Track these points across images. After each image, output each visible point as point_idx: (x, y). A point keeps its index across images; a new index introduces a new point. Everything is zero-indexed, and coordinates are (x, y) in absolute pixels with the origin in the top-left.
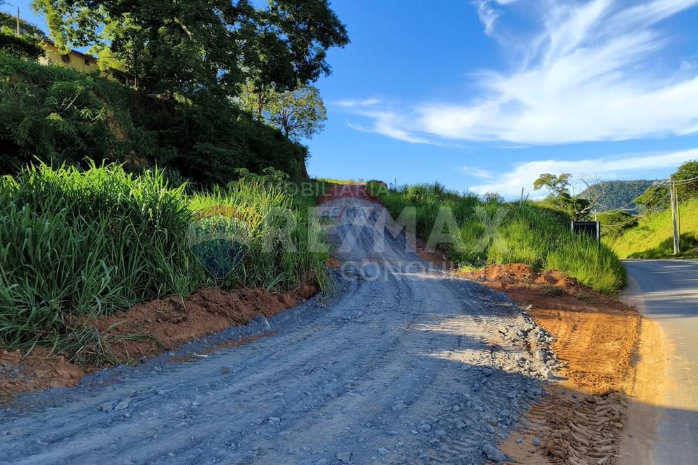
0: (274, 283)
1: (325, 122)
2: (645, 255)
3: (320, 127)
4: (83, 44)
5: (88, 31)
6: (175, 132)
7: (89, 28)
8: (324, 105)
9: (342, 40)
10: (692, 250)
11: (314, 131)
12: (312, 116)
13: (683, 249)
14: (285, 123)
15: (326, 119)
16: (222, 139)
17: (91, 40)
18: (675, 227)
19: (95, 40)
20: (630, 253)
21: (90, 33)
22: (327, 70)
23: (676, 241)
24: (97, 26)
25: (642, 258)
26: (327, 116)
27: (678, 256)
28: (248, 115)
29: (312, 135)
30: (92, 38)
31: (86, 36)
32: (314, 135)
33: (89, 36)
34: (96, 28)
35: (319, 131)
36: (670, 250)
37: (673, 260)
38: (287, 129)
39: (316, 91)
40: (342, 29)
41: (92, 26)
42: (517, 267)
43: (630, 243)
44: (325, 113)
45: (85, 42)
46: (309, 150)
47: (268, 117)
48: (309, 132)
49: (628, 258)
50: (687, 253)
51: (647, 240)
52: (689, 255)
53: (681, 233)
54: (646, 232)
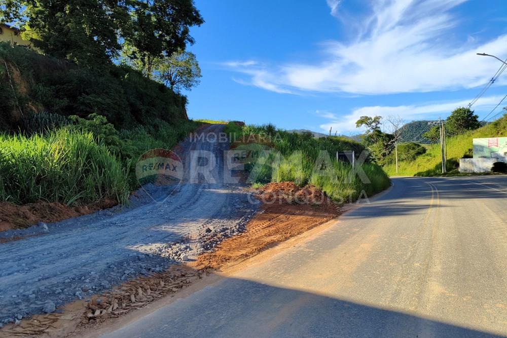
0: (75, 198)
1: (201, 79)
2: (425, 174)
3: (196, 82)
4: (9, 20)
5: (13, 11)
6: (69, 87)
7: (14, 9)
8: (199, 66)
9: (198, 20)
10: (454, 170)
11: (192, 85)
12: (189, 74)
13: (448, 169)
14: (170, 79)
15: (201, 76)
16: (105, 91)
17: (16, 18)
18: (443, 154)
19: (19, 18)
20: (416, 173)
21: (15, 13)
22: (192, 41)
23: (444, 164)
24: (21, 8)
25: (422, 176)
26: (201, 74)
27: (444, 174)
28: (139, 73)
29: (191, 88)
30: (16, 16)
31: (11, 14)
32: (192, 88)
33: (14, 15)
34: (20, 8)
35: (196, 85)
36: (440, 170)
37: (441, 177)
38: (172, 84)
39: (192, 56)
40: (197, 12)
41: (16, 8)
42: (286, 185)
43: (419, 166)
44: (200, 72)
45: (11, 18)
46: (188, 99)
47: (155, 75)
48: (188, 86)
49: (415, 176)
50: (451, 172)
51: (429, 163)
52: (452, 173)
53: (448, 159)
54: (429, 158)
